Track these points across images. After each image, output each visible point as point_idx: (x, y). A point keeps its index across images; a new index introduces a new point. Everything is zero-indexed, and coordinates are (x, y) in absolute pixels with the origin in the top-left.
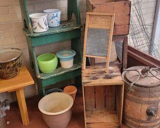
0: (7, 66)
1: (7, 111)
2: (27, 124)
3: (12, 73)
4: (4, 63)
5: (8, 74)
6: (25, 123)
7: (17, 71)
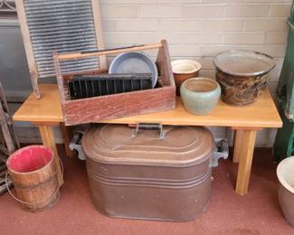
0: (244, 83)
1: (221, 160)
2: (242, 194)
3: (246, 98)
4: (240, 77)
5: (239, 96)
6: (239, 190)
7: (256, 95)
